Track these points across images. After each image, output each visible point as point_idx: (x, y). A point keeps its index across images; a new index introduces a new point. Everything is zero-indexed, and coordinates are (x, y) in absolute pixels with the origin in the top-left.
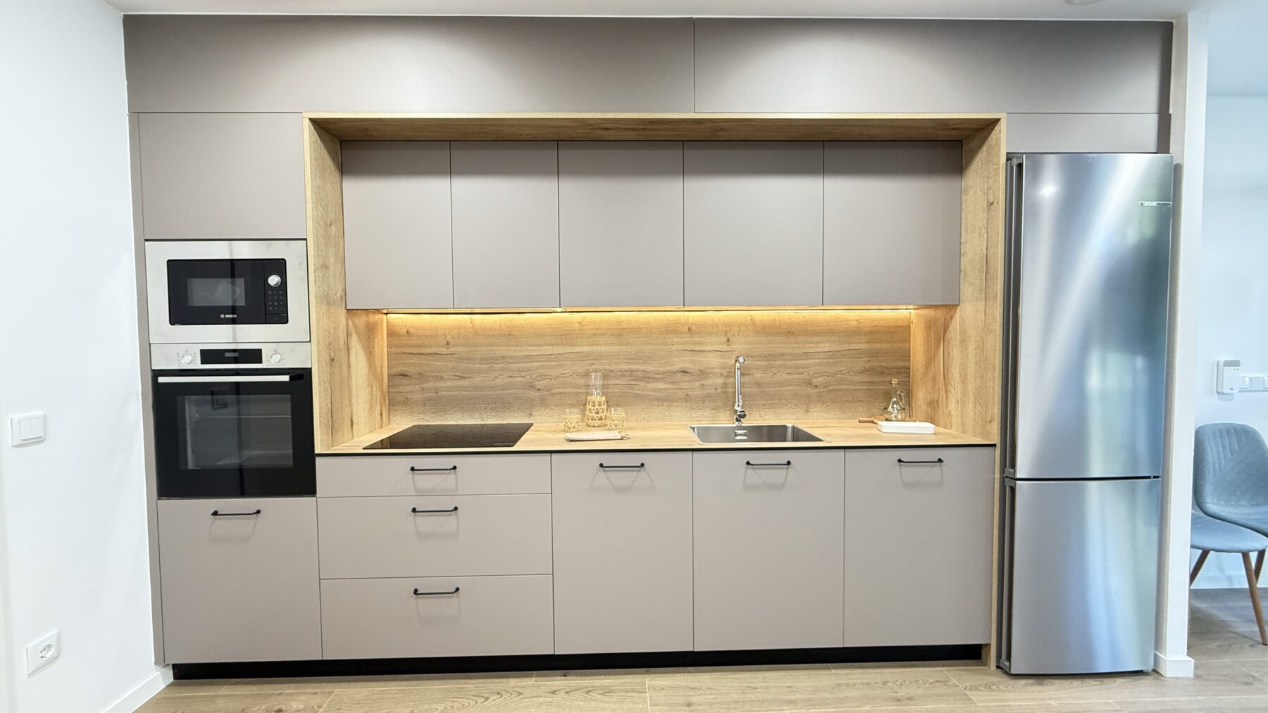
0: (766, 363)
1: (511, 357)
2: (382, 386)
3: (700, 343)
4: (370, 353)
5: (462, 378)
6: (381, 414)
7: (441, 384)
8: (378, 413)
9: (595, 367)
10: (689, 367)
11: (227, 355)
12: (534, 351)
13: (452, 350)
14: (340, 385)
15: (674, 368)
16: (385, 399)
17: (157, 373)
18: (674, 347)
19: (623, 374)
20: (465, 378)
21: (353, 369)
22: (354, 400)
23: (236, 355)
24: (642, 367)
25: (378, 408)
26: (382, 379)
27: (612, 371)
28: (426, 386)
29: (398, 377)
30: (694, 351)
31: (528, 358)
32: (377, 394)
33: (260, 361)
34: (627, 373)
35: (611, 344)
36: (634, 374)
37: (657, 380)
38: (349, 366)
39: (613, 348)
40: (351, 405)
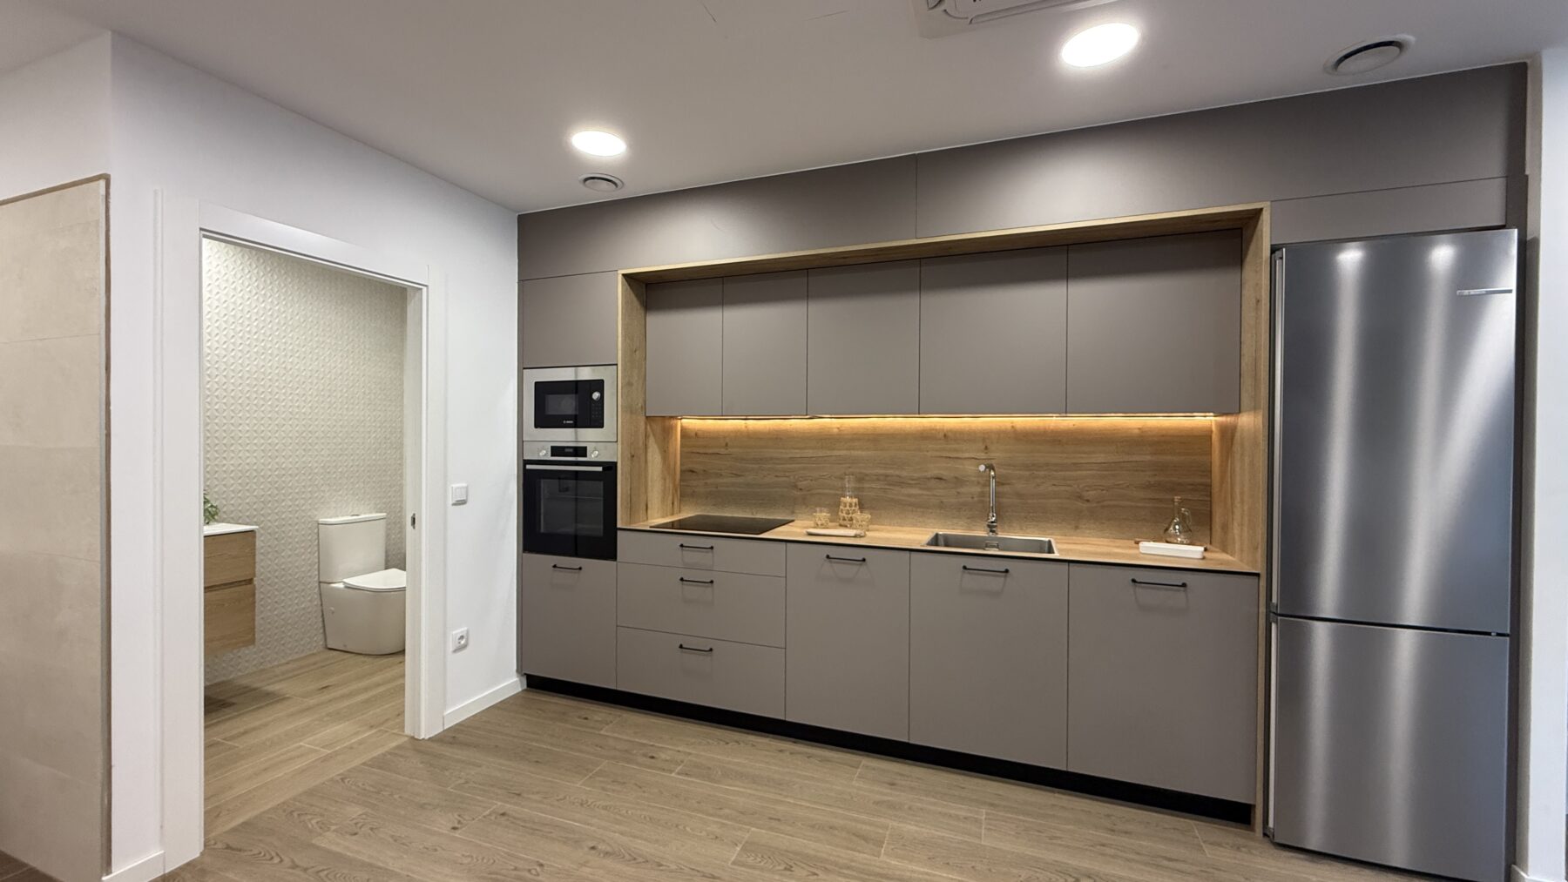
0: (1028, 473)
1: (777, 459)
2: (675, 480)
3: (956, 450)
4: (665, 452)
5: (737, 475)
6: (673, 504)
7: (721, 480)
8: (670, 502)
9: (851, 470)
10: (944, 474)
11: (567, 450)
12: (797, 454)
13: (730, 450)
14: (639, 476)
15: (929, 474)
16: (676, 491)
17: (527, 462)
18: (929, 454)
19: (878, 478)
20: (740, 476)
21: (650, 464)
22: (650, 489)
23: (571, 450)
24: (897, 473)
25: (670, 497)
26: (675, 473)
27: (867, 475)
28: (709, 481)
29: (688, 472)
30: (950, 458)
31: (792, 460)
32: (670, 485)
33: (585, 456)
34: (882, 478)
35: (868, 449)
36: (889, 478)
37: (910, 485)
38: (646, 461)
39: (870, 453)
40: (646, 492)
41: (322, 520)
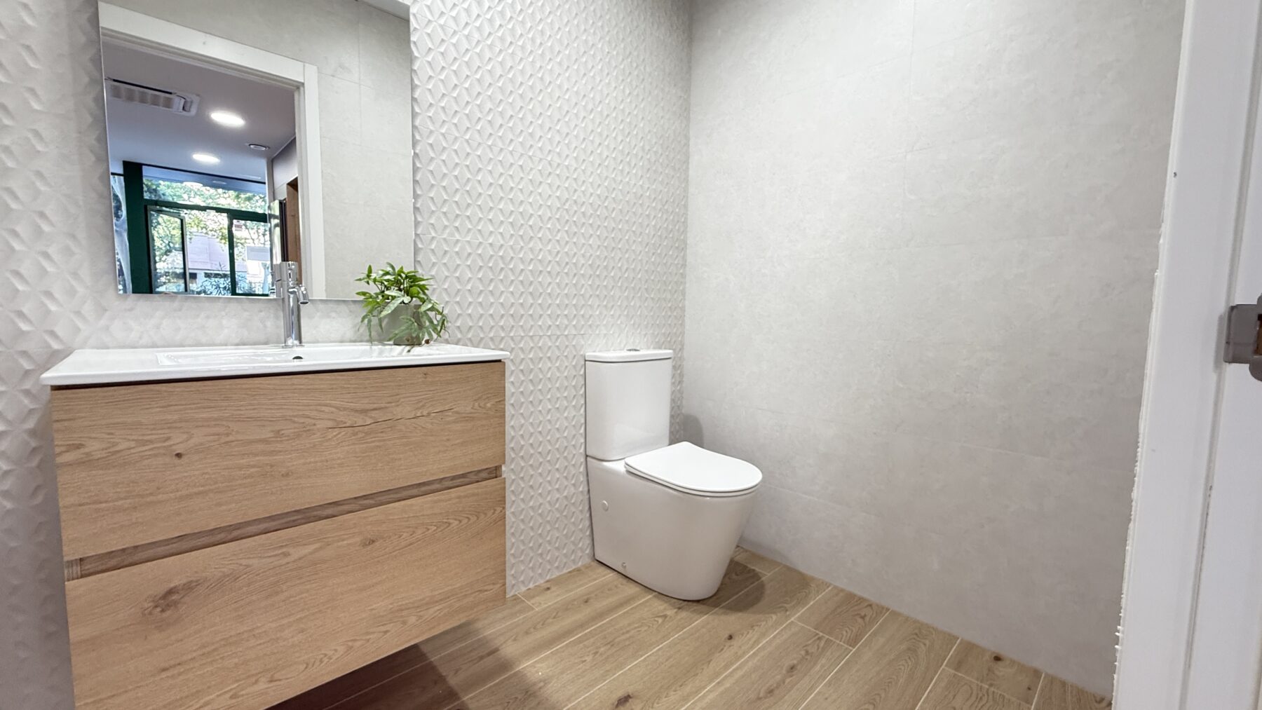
41: (590, 354)
